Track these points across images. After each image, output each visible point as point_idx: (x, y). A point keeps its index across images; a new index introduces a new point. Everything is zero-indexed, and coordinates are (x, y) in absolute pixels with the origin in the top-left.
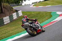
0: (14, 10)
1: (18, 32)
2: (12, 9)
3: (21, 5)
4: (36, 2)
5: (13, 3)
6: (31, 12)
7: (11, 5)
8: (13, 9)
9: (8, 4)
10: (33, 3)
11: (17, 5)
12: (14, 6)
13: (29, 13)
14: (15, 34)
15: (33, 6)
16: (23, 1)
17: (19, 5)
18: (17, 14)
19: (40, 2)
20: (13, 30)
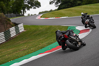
0: (11, 23)
1: (18, 57)
2: (8, 22)
3: (23, 15)
4: (46, 12)
5: (10, 12)
6: (37, 26)
7: (7, 16)
8: (10, 21)
9: (2, 13)
10: (40, 13)
11: (17, 16)
12: (12, 17)
13: (34, 28)
14: (13, 60)
15: (41, 17)
16: (26, 10)
17: (20, 16)
18: (17, 30)
19: (51, 11)
20: (10, 54)
